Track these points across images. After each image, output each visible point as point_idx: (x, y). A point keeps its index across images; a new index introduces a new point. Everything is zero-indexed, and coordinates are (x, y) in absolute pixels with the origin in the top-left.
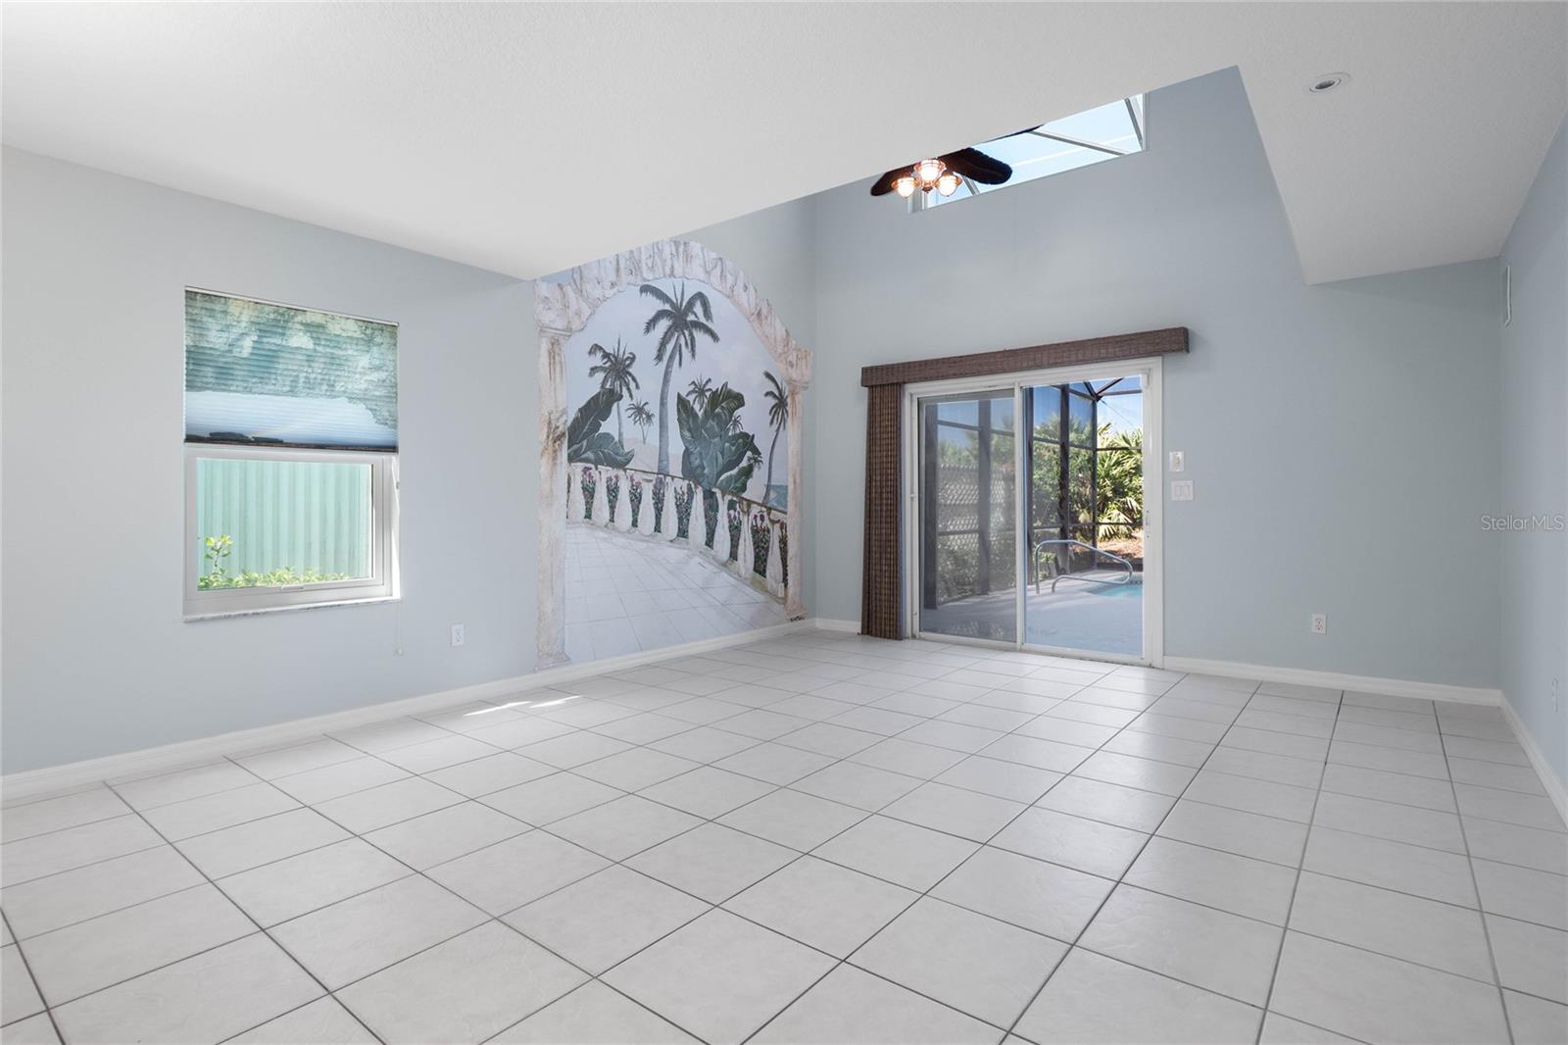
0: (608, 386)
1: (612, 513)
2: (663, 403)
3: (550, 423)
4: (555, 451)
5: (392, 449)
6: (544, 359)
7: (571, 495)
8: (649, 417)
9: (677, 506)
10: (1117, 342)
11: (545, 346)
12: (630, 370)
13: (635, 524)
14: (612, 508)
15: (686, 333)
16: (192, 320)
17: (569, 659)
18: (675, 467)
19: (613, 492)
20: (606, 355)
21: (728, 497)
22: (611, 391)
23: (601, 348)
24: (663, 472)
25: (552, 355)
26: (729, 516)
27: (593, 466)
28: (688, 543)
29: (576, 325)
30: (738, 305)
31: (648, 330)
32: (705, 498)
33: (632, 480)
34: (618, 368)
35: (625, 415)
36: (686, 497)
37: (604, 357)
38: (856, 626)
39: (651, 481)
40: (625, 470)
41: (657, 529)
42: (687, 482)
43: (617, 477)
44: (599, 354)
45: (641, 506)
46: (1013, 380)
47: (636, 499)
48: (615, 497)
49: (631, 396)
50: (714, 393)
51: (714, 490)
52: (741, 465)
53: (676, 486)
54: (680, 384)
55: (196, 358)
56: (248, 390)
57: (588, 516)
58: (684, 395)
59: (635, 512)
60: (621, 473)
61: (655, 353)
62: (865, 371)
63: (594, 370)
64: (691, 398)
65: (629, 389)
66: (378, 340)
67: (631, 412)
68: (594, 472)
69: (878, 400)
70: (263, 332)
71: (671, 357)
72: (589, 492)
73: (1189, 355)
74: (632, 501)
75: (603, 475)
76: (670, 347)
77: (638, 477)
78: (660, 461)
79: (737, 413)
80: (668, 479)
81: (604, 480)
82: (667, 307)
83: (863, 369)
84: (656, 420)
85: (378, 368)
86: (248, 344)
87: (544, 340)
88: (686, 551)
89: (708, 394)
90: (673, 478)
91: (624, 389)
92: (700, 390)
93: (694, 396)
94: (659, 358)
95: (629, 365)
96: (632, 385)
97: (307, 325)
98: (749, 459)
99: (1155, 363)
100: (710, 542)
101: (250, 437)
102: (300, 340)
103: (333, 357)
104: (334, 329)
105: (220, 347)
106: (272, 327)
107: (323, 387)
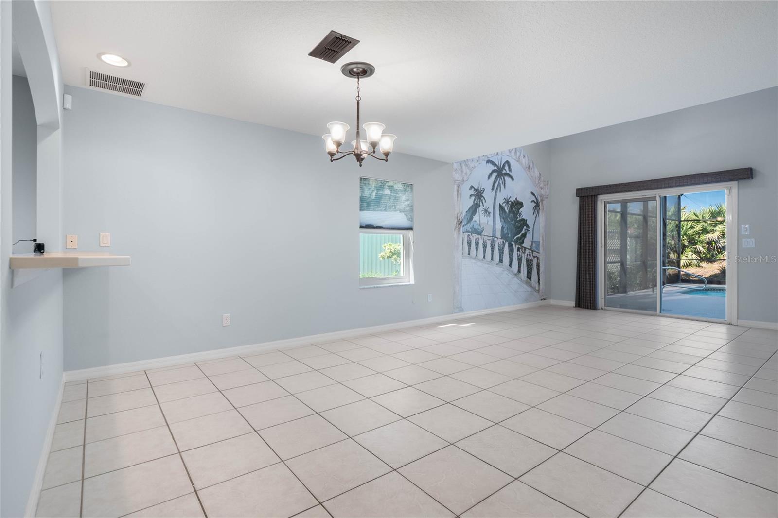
0: (475, 202)
1: (477, 252)
2: (494, 208)
3: (457, 218)
4: (459, 229)
5: (411, 229)
6: (455, 193)
7: (464, 245)
8: (489, 213)
9: (499, 250)
10: (713, 175)
11: (456, 188)
12: (483, 195)
13: (484, 257)
14: (477, 250)
15: (502, 178)
16: (362, 188)
17: (463, 310)
18: (498, 234)
19: (477, 244)
20: (475, 190)
21: (517, 246)
22: (477, 204)
23: (473, 187)
24: (494, 236)
25: (458, 191)
26: (518, 254)
27: (470, 234)
28: (503, 265)
29: (465, 179)
30: (521, 164)
31: (489, 178)
32: (509, 246)
33: (483, 239)
34: (479, 194)
35: (481, 213)
36: (502, 246)
37: (474, 190)
38: (573, 304)
39: (490, 240)
40: (481, 235)
41: (492, 259)
42: (502, 240)
43: (478, 238)
44: (473, 189)
45: (487, 250)
46: (655, 193)
47: (485, 247)
48: (478, 246)
49: (483, 205)
50: (512, 202)
51: (512, 243)
52: (522, 233)
53: (499, 241)
54: (500, 200)
55: (362, 200)
56: (374, 210)
57: (469, 254)
58: (501, 204)
59: (484, 252)
60: (480, 236)
61: (491, 187)
62: (578, 190)
63: (471, 196)
64: (504, 205)
65: (482, 203)
66: (407, 190)
67: (483, 212)
68: (471, 237)
69: (585, 203)
70: (378, 190)
71: (497, 188)
72: (469, 244)
73: (753, 180)
74: (483, 248)
75: (474, 237)
76: (496, 184)
77: (486, 238)
78: (493, 231)
79: (521, 210)
80: (496, 238)
81: (474, 240)
82: (496, 168)
83: (577, 189)
84: (492, 215)
85: (408, 200)
86: (374, 194)
87: (455, 185)
88: (502, 269)
89: (510, 203)
90: (498, 238)
91: (481, 202)
92: (507, 202)
93: (505, 204)
94: (493, 189)
95: (482, 193)
96: (484, 201)
97: (389, 186)
98: (525, 230)
99: (734, 184)
100: (510, 265)
101: (375, 226)
102: (387, 192)
103: (396, 197)
104: (396, 187)
105: (368, 196)
106: (380, 188)
107: (393, 208)
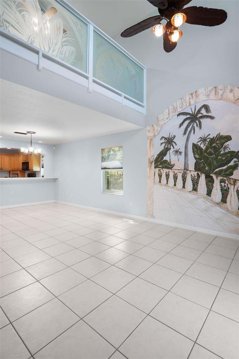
0: (166, 147)
1: (167, 182)
2: (186, 147)
3: (149, 159)
4: (150, 166)
5: (122, 168)
6: (148, 144)
7: (155, 176)
8: (180, 153)
9: (192, 180)
12: (174, 141)
13: (175, 185)
14: (167, 180)
15: (197, 122)
16: (102, 153)
18: (192, 167)
19: (167, 176)
20: (166, 139)
21: (220, 178)
22: (167, 148)
23: (164, 137)
24: (186, 169)
25: (150, 143)
26: (221, 185)
27: (161, 169)
28: (197, 193)
29: (156, 134)
31: (180, 126)
32: (206, 178)
33: (174, 172)
34: (170, 141)
35: (171, 154)
36: (196, 178)
37: (165, 139)
39: (181, 172)
40: (172, 170)
41: (184, 187)
42: (197, 172)
43: (169, 172)
44: (163, 139)
45: (177, 180)
47: (175, 178)
48: (168, 177)
49: (174, 148)
50: (211, 139)
51: (211, 175)
52: (229, 165)
53: (192, 173)
55: (103, 158)
56: (107, 161)
57: (160, 182)
58: (195, 143)
59: (175, 181)
60: (170, 170)
61: (183, 133)
63: (162, 144)
64: (199, 144)
65: (173, 146)
66: (120, 149)
67: (174, 152)
68: (162, 171)
70: (108, 152)
71: (190, 132)
72: (160, 176)
74: (174, 178)
75: (164, 171)
76: (189, 129)
77: (176, 171)
78: (185, 166)
79: (226, 144)
80: (188, 172)
81: (165, 173)
82: (188, 116)
84: (183, 154)
85: (120, 154)
86: (107, 154)
87: (149, 140)
88: (196, 196)
89: (208, 140)
90: (190, 171)
91: (171, 147)
92: (204, 140)
93: (200, 142)
94: (185, 133)
95: (173, 139)
96: (174, 145)
97: (112, 150)
98: (235, 162)
100: (209, 193)
101: (107, 168)
102: (112, 152)
103: (115, 154)
104: (115, 150)
105: (104, 156)
106: (109, 152)
107: (114, 159)
